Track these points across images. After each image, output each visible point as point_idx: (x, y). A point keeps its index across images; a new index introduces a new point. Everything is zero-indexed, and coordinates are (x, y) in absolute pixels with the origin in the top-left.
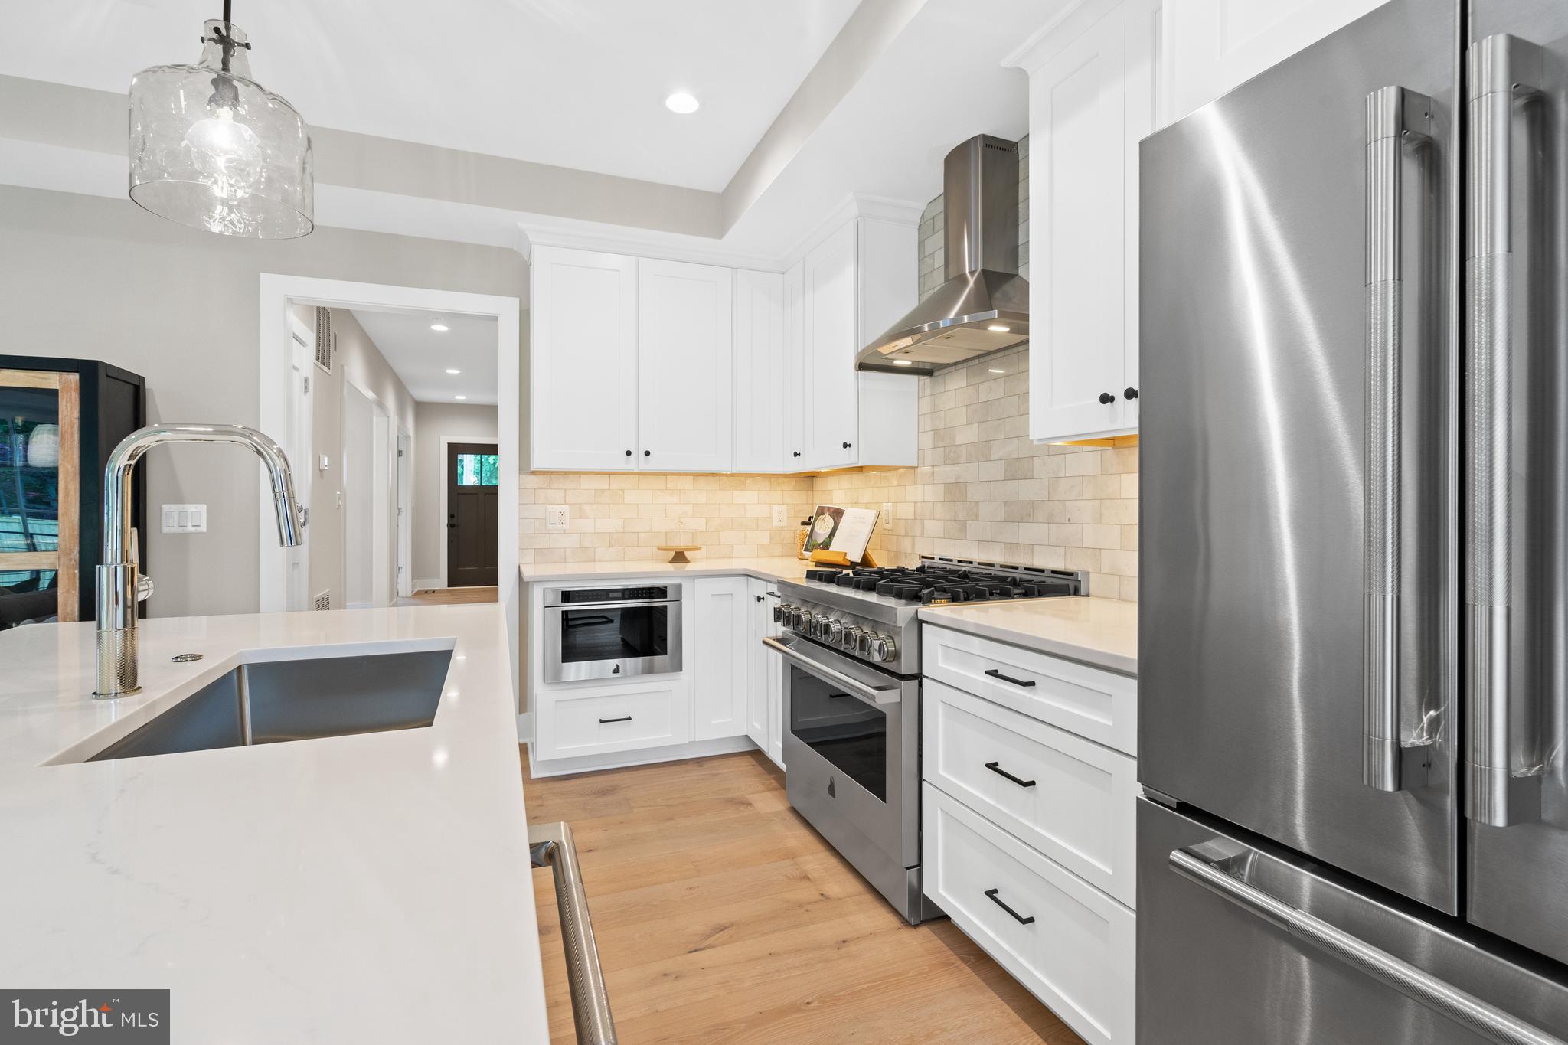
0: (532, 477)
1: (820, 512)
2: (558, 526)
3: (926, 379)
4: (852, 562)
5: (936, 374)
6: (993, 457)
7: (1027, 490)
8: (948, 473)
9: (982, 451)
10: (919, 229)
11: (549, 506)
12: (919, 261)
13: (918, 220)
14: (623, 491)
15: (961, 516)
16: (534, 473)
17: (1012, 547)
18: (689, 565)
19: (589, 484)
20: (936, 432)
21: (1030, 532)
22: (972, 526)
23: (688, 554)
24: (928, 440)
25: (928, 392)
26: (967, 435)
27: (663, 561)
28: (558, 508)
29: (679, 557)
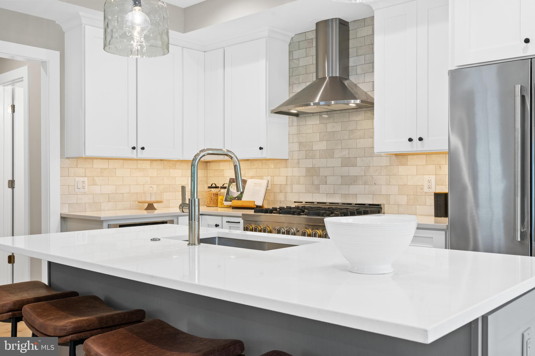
0: (67, 160)
1: (232, 181)
2: (82, 190)
3: (295, 118)
4: (257, 206)
5: (300, 116)
6: (335, 157)
7: (353, 171)
8: (309, 163)
9: (329, 154)
10: (289, 45)
11: (76, 178)
12: (289, 60)
13: (289, 40)
14: (115, 169)
15: (316, 183)
16: (68, 158)
17: (344, 195)
18: (156, 211)
19: (98, 165)
20: (300, 143)
21: (353, 189)
22: (322, 187)
23: (155, 205)
24: (296, 147)
25: (295, 124)
26: (323, 146)
27: (140, 209)
28: (81, 179)
29: (150, 207)
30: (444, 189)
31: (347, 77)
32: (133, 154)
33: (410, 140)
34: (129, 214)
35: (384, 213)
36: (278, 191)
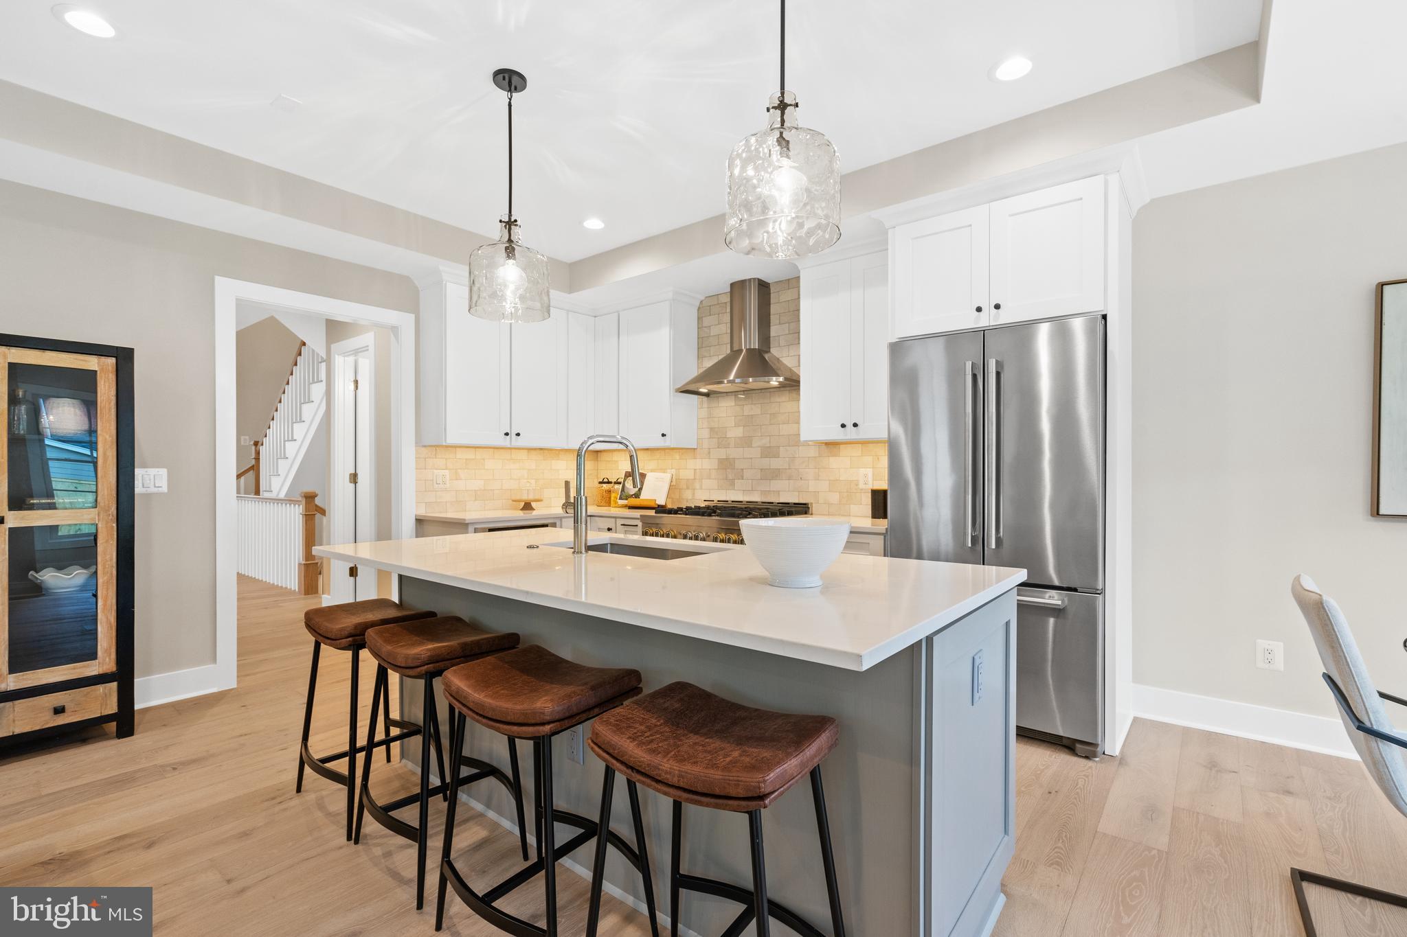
0: (423, 449)
1: (628, 475)
2: (441, 486)
3: (705, 399)
4: (659, 506)
5: (711, 396)
6: (753, 446)
7: (775, 463)
8: (722, 453)
9: (746, 442)
10: (698, 310)
11: (435, 471)
12: (698, 328)
13: (698, 304)
14: (484, 459)
15: (730, 477)
16: (425, 446)
17: (764, 493)
18: (535, 511)
19: (462, 455)
20: (712, 429)
21: (776, 485)
22: (738, 483)
23: (534, 505)
24: (706, 433)
25: (705, 405)
26: (738, 432)
27: (516, 509)
28: (443, 472)
29: (527, 506)
30: (883, 485)
31: (767, 350)
32: (506, 442)
33: (843, 426)
34: (501, 516)
35: (812, 514)
36: (685, 487)
